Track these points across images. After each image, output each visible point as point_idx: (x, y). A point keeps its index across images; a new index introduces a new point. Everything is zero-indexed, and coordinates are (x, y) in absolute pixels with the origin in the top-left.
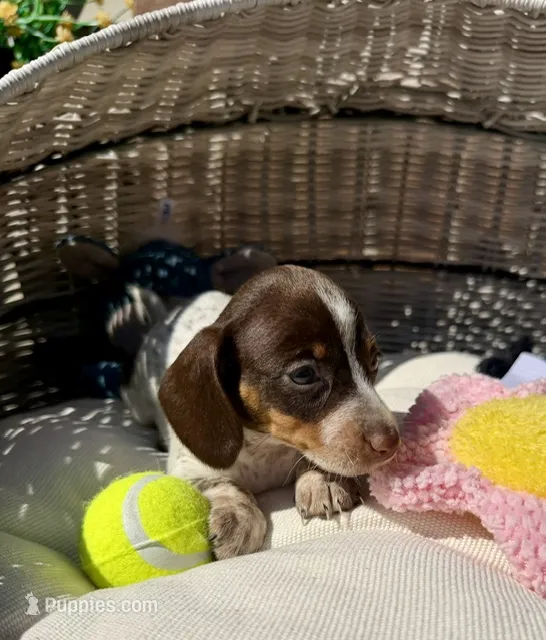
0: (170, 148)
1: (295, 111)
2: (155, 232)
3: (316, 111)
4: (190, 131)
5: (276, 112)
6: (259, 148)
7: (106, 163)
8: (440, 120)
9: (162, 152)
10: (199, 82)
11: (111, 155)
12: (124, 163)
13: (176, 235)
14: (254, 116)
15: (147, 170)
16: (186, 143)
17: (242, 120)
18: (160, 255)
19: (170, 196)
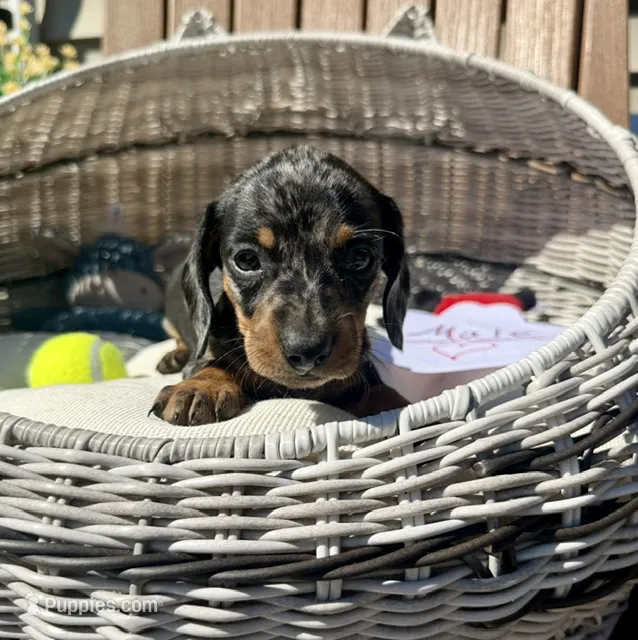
0: (119, 165)
1: (212, 135)
2: (109, 227)
3: (231, 135)
4: (133, 151)
5: (201, 136)
6: (189, 165)
7: (69, 176)
8: (325, 134)
9: (112, 167)
10: (137, 113)
11: (74, 169)
12: (83, 176)
13: (126, 229)
14: (183, 139)
15: (101, 181)
16: (131, 161)
17: (174, 142)
18: (114, 245)
19: (121, 201)
